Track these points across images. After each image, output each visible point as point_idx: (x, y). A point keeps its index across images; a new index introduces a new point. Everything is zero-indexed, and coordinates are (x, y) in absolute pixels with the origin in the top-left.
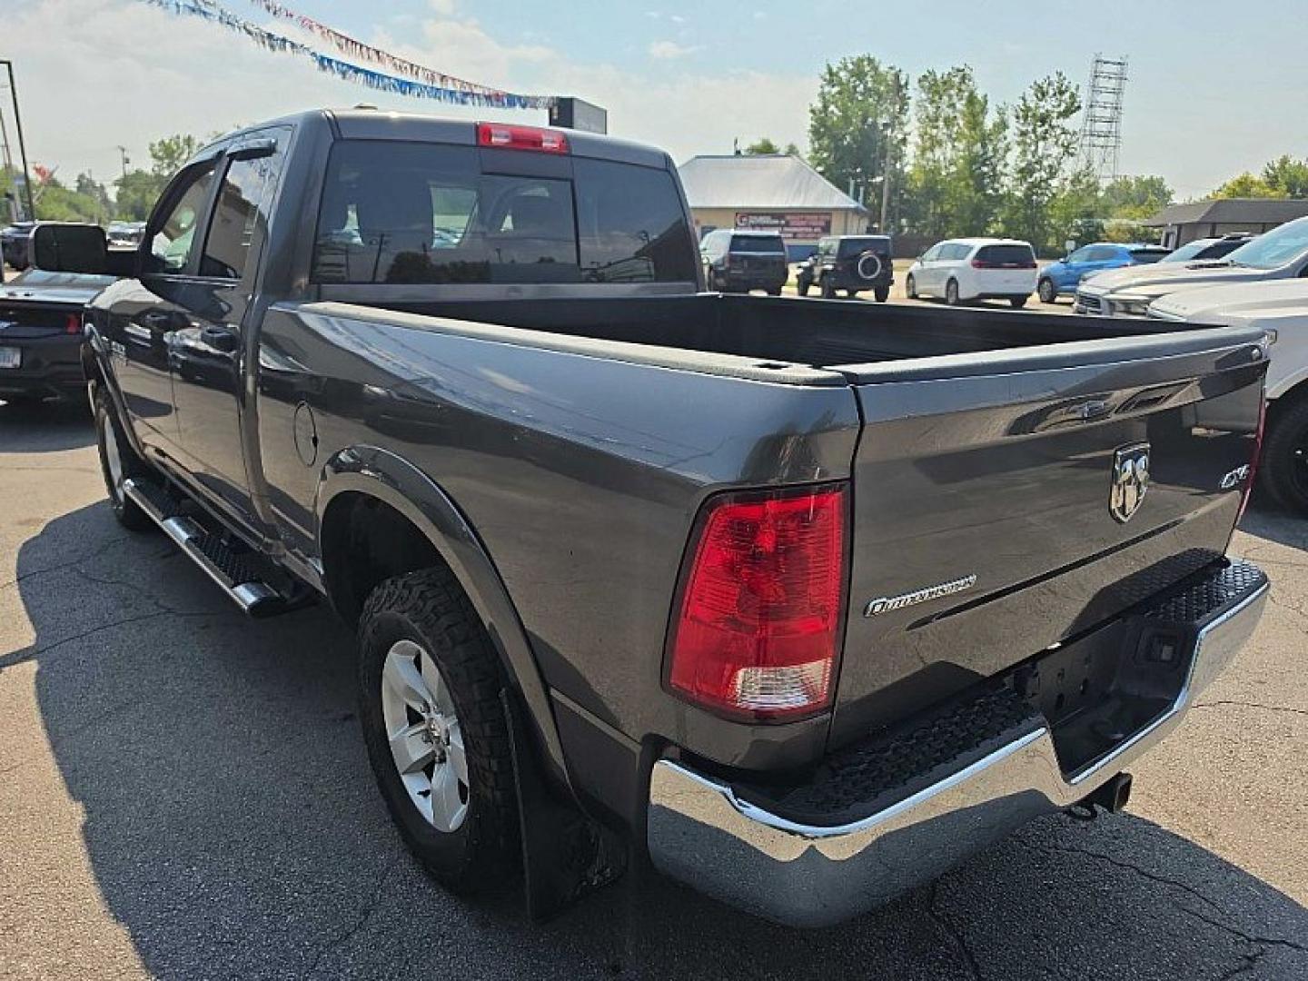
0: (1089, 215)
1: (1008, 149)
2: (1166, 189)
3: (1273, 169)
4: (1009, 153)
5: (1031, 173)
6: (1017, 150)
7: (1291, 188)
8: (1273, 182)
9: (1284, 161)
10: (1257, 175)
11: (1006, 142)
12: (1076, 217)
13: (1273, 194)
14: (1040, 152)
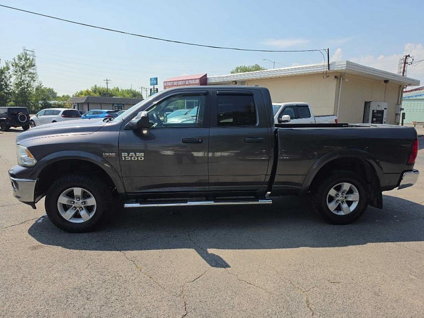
0: (44, 100)
1: (10, 77)
2: (55, 92)
3: (93, 88)
4: (11, 78)
5: (21, 85)
6: (14, 77)
7: (100, 94)
8: (95, 92)
9: (96, 86)
10: (90, 90)
11: (10, 74)
12: (40, 100)
13: (96, 95)
14: (23, 78)
